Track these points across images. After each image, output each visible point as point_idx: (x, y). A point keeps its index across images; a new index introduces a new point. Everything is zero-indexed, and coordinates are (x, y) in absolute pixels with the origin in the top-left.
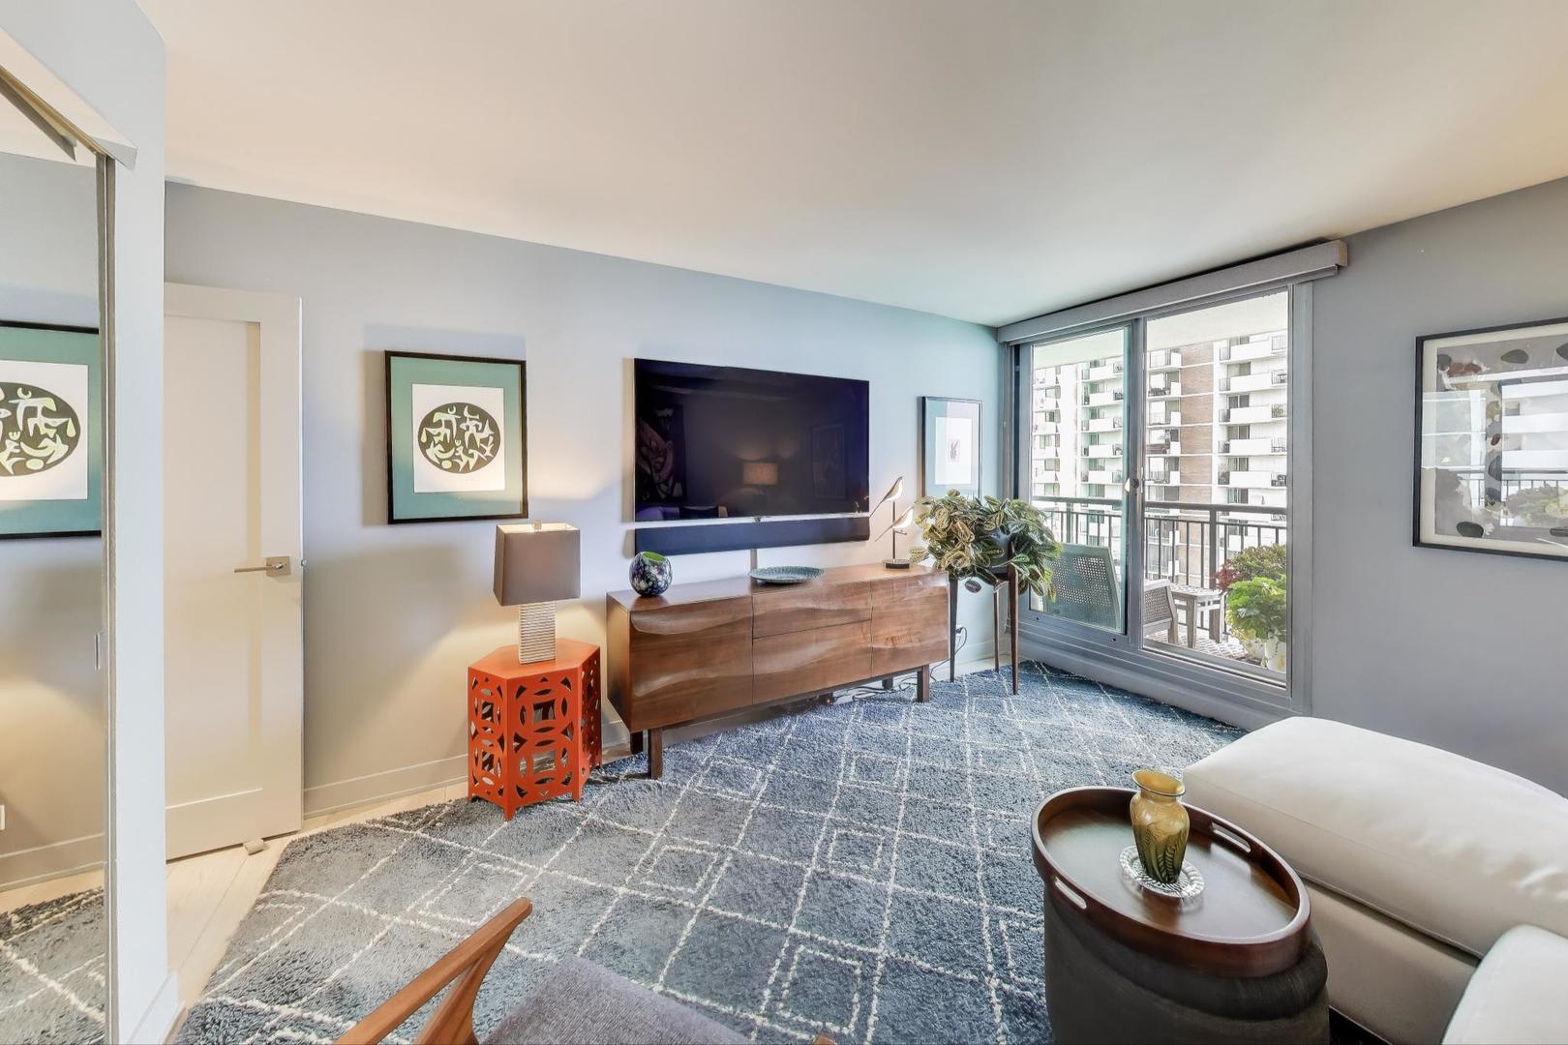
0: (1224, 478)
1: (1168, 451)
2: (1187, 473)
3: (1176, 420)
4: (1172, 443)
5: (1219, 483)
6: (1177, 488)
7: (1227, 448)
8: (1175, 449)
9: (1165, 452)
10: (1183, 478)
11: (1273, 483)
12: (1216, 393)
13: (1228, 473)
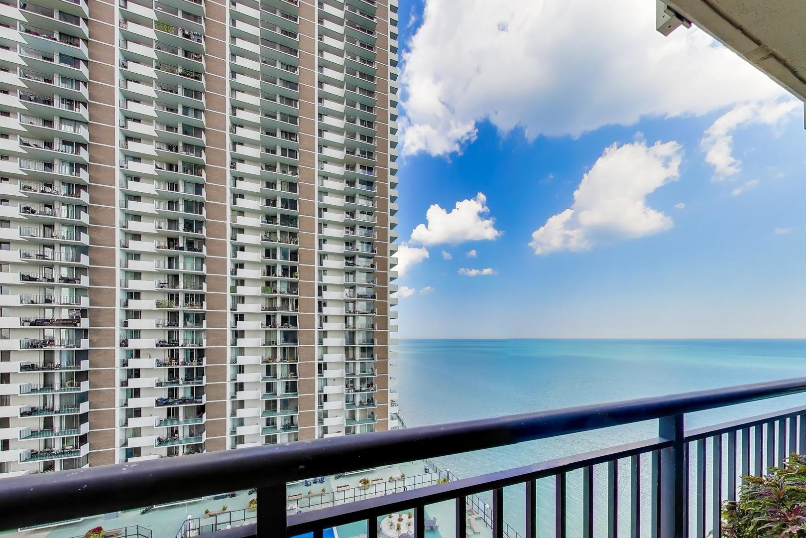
0: (124, 343)
1: (78, 324)
2: (95, 340)
3: (85, 302)
4: (82, 319)
5: (120, 346)
6: (87, 351)
7: (126, 324)
8: (84, 324)
9: (75, 325)
10: (92, 344)
11: (157, 345)
12: (118, 288)
13: (127, 340)
